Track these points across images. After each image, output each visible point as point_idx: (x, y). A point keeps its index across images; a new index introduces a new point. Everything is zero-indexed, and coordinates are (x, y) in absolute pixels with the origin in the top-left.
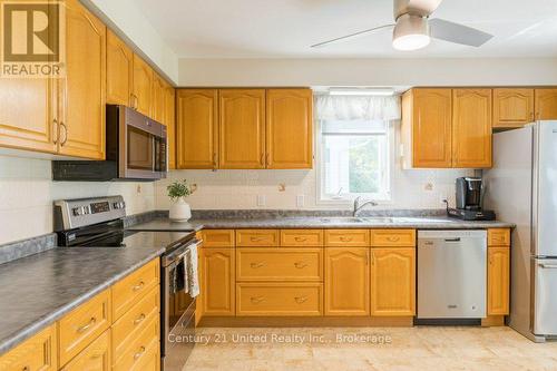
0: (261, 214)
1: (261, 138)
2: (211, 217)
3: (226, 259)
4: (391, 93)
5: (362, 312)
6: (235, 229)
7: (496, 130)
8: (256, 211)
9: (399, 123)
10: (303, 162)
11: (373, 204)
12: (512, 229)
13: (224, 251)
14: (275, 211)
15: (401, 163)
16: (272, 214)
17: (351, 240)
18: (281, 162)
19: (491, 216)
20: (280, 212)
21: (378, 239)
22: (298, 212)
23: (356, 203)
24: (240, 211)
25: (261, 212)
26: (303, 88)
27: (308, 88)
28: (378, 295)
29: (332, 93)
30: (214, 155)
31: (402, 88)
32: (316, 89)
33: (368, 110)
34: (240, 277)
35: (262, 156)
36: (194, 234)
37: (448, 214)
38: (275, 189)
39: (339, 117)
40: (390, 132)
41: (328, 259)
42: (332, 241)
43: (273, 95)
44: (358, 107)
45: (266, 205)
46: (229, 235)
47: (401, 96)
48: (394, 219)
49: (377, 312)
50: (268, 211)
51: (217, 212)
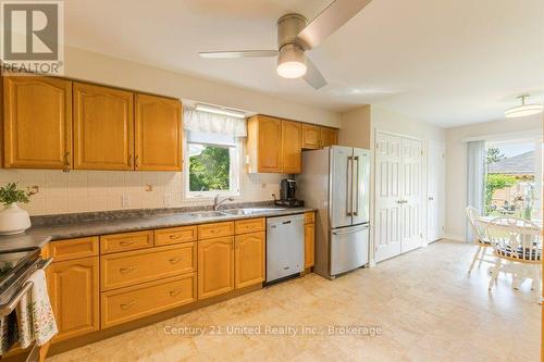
0: (127, 216)
1: (128, 140)
2: (60, 223)
3: (87, 271)
4: (243, 116)
5: (229, 289)
6: (99, 235)
7: (303, 150)
8: (120, 212)
9: (246, 139)
10: (173, 165)
11: (230, 200)
12: (316, 212)
13: (84, 262)
14: (142, 210)
15: (247, 169)
16: (139, 214)
17: (220, 231)
18: (151, 164)
19: (302, 204)
20: (148, 211)
21: (241, 228)
22: (166, 210)
23: (216, 199)
24: (100, 213)
25: (126, 212)
26: (174, 99)
27: (178, 100)
28: (240, 271)
29: (198, 108)
30: (66, 154)
31: (250, 114)
32: (185, 102)
33: (224, 127)
34: (106, 285)
35: (129, 158)
36: (39, 252)
37: (275, 204)
38: (141, 190)
39: (202, 130)
40: (239, 145)
41: (200, 250)
42: (204, 234)
43: (141, 101)
44: (217, 123)
45: (131, 205)
46: (91, 243)
47: (248, 120)
48: (245, 210)
49: (240, 286)
50: (134, 211)
51: (70, 216)
